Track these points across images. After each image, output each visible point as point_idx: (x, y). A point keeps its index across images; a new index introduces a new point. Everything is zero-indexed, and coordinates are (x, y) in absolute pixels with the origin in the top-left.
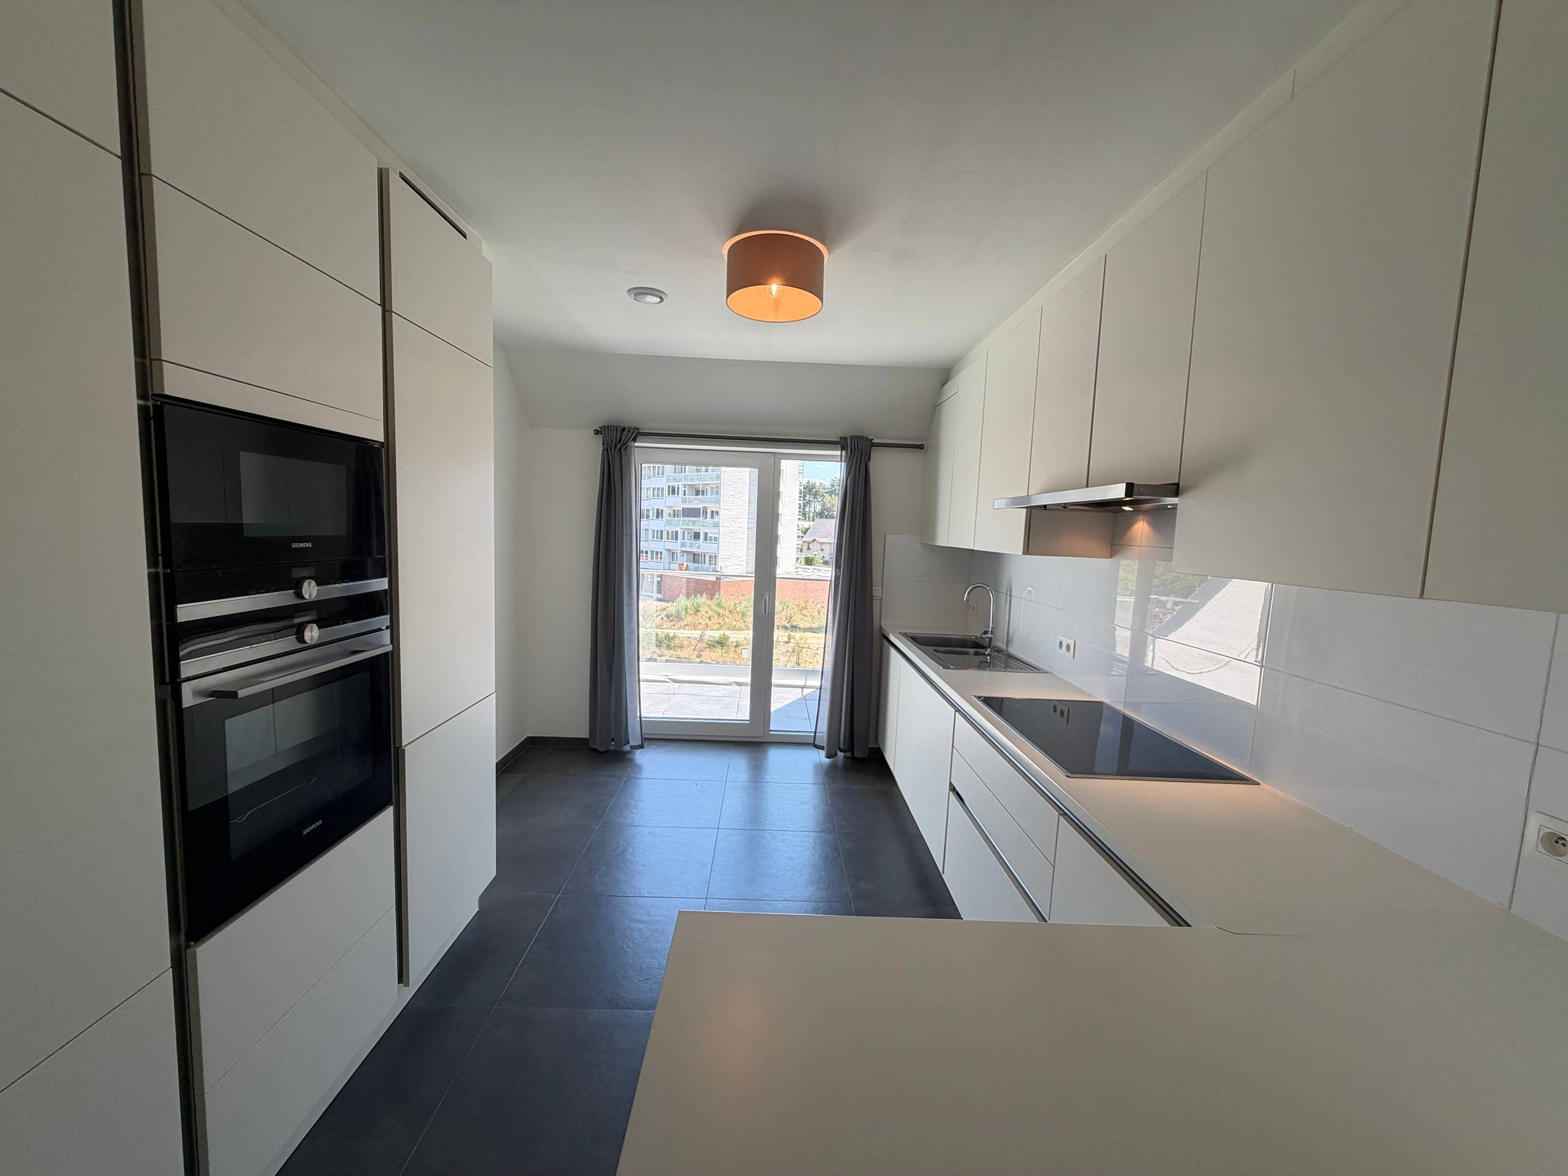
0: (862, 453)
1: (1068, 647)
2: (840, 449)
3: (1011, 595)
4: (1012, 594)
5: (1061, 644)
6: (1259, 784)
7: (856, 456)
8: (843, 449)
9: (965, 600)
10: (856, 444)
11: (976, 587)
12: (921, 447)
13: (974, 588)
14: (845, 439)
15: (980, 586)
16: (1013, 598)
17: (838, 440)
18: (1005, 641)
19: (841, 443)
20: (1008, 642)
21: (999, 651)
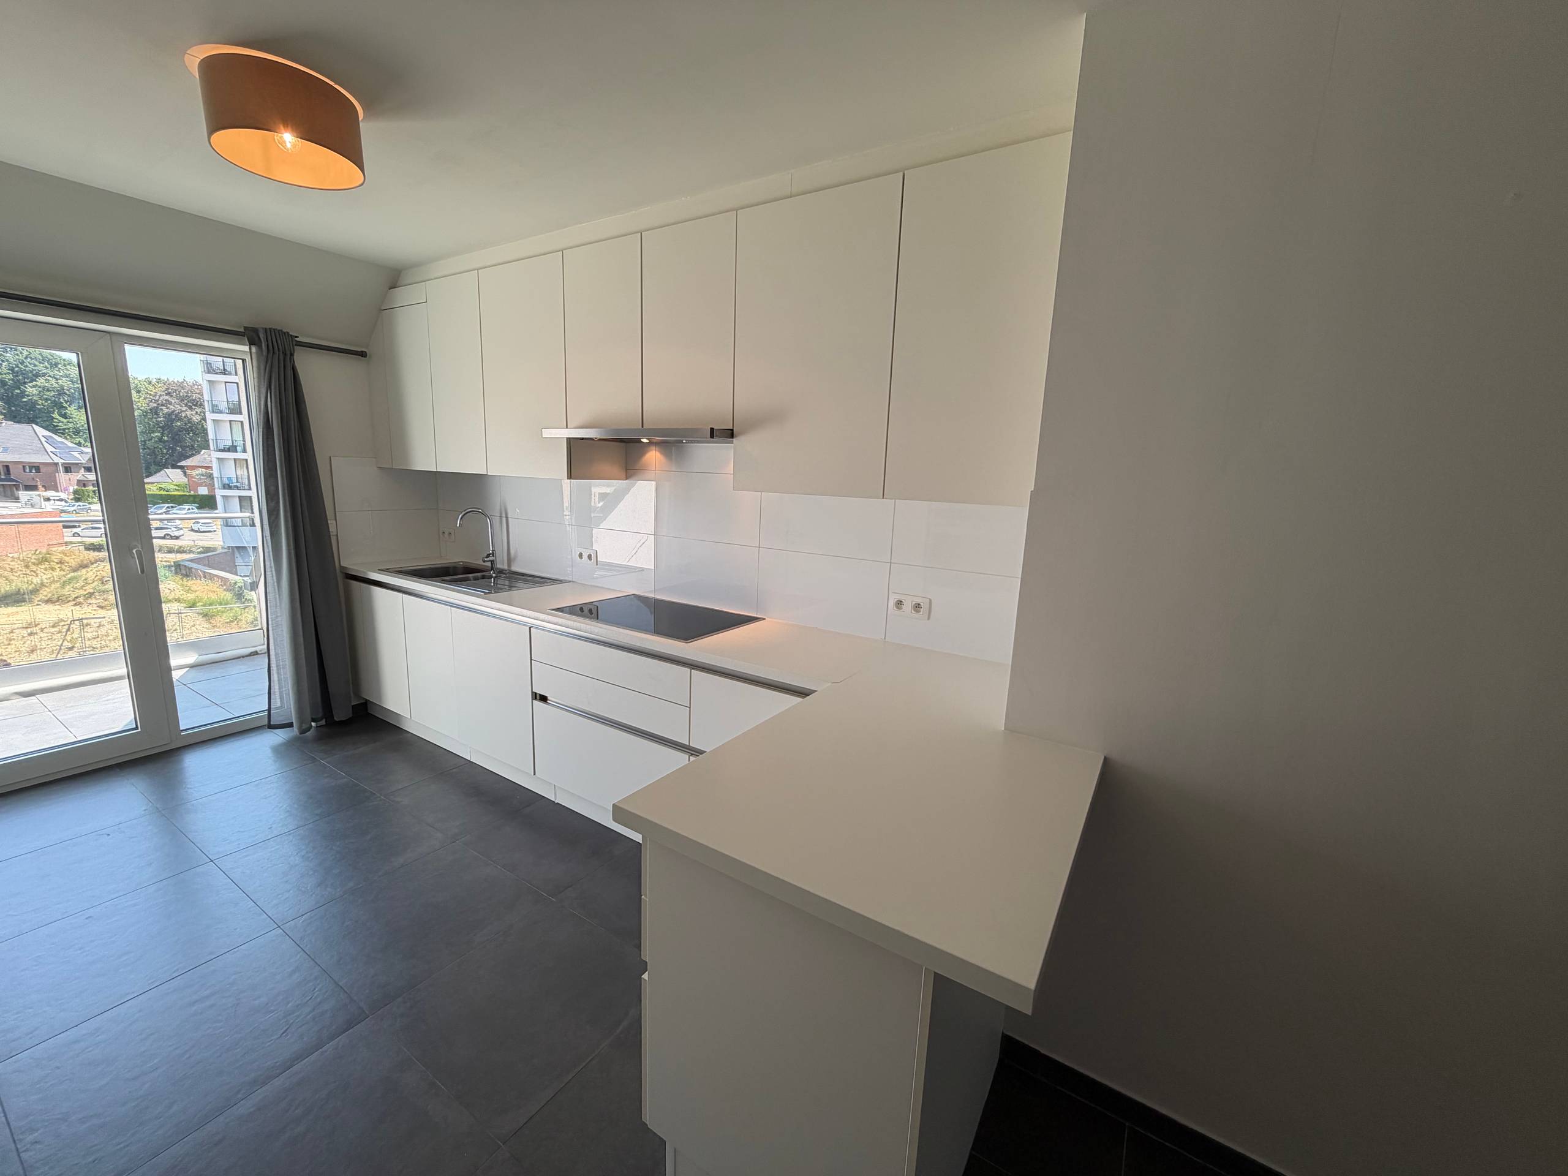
0: (285, 354)
1: (590, 557)
2: (248, 343)
3: (507, 518)
4: (509, 516)
5: (581, 556)
6: (765, 619)
7: (276, 356)
8: (251, 343)
9: (458, 525)
10: (274, 340)
11: (467, 513)
12: (363, 354)
13: (465, 514)
14: (255, 331)
15: (470, 512)
16: (510, 520)
17: (242, 330)
18: (506, 561)
19: (250, 335)
20: (510, 561)
21: (501, 571)
